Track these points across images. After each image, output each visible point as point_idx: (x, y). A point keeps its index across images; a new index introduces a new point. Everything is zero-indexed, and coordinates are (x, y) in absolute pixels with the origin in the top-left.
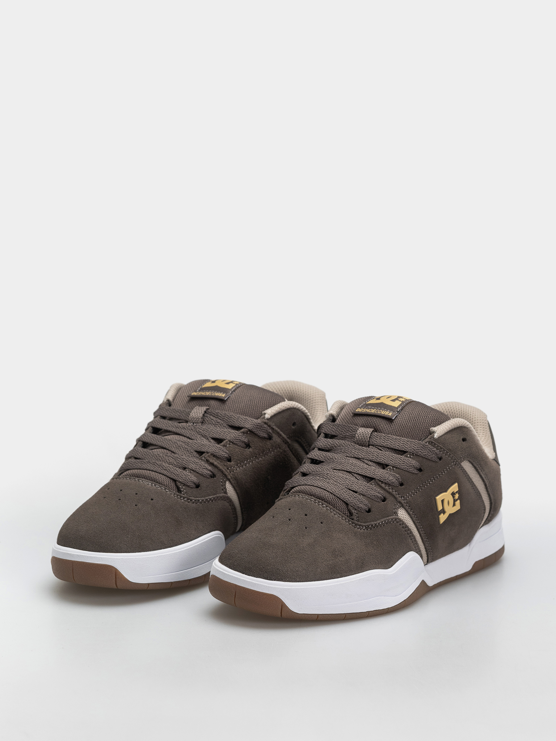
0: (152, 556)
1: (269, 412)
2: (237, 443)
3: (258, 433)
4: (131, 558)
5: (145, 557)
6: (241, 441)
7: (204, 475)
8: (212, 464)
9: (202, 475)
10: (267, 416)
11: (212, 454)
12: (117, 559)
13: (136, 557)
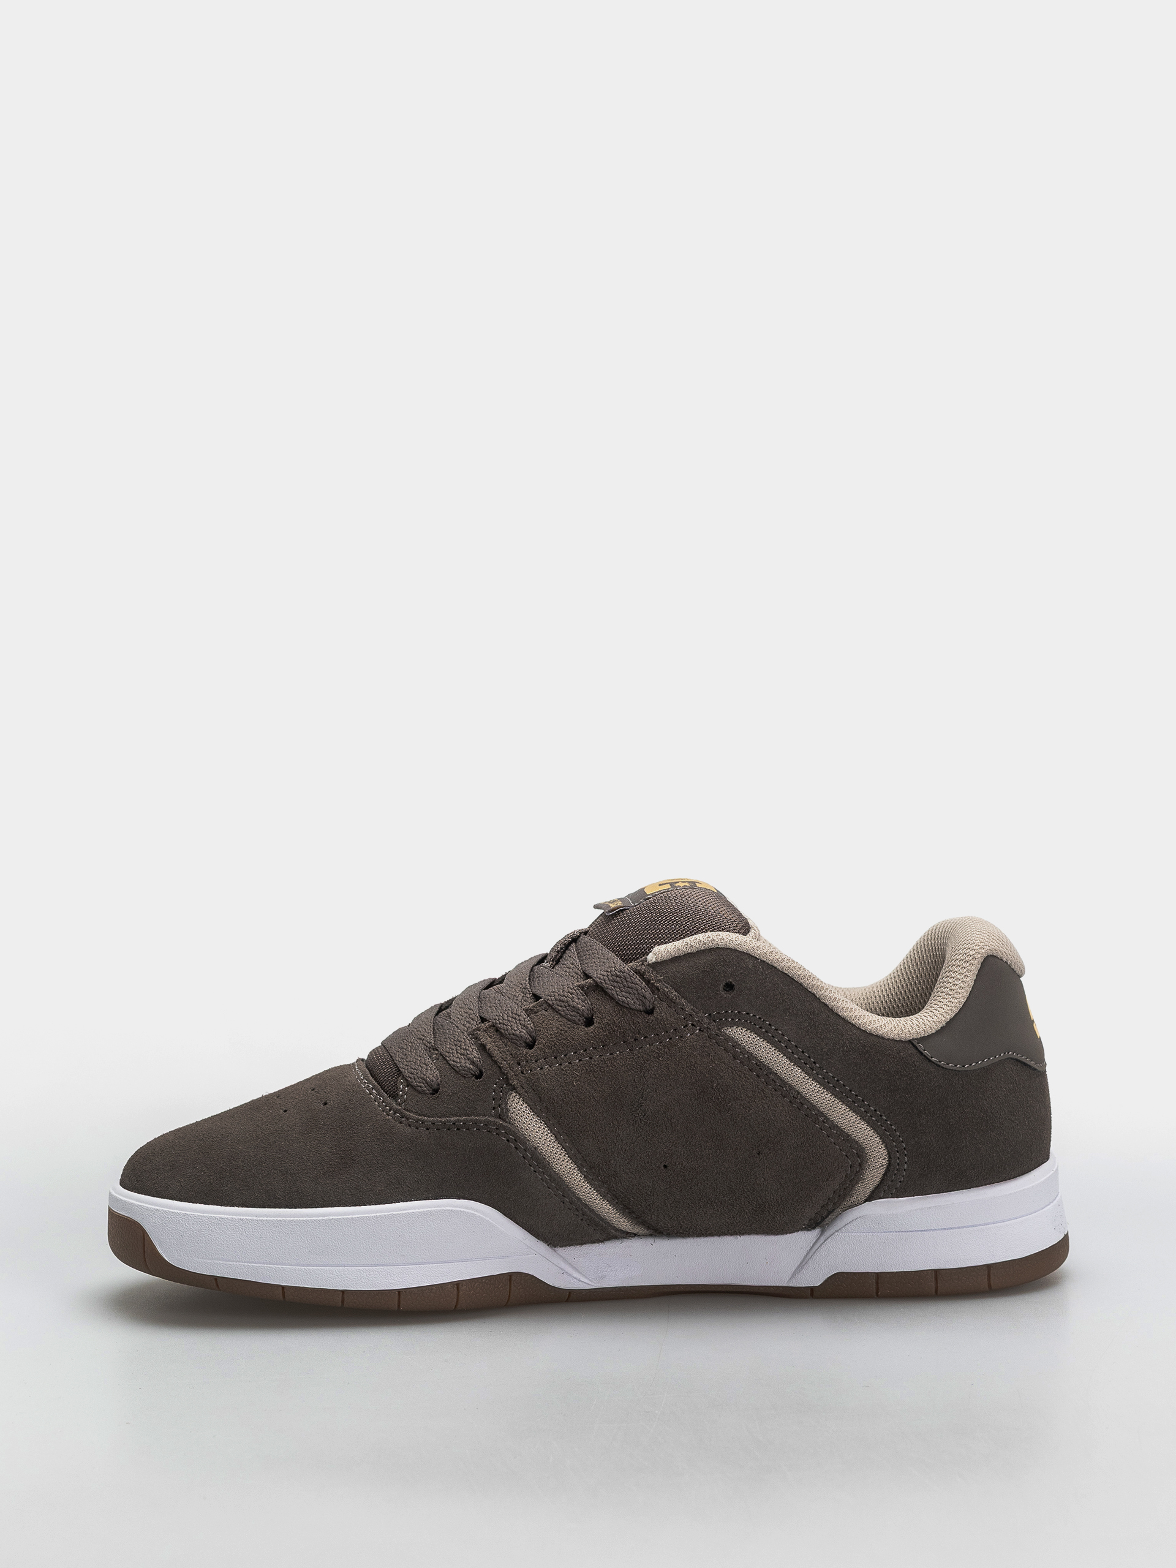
0: (226, 1216)
1: (660, 952)
2: (560, 1008)
3: (614, 992)
4: (176, 1211)
5: (210, 1215)
6: (569, 1006)
7: (456, 1068)
8: (483, 1047)
9: (452, 1068)
10: (651, 958)
11: (494, 1026)
12: (147, 1209)
13: (187, 1213)
